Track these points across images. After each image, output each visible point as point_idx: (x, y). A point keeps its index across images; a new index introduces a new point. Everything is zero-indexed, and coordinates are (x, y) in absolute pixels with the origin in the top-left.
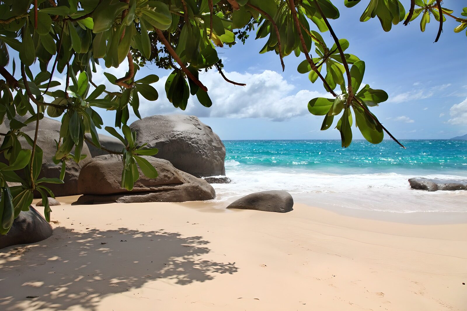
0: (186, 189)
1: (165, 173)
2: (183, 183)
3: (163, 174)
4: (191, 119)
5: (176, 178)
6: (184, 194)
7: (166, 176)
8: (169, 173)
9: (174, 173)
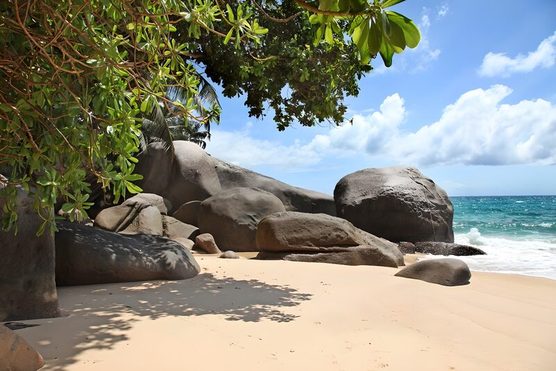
0: (361, 252)
1: (338, 233)
2: (358, 245)
3: (335, 233)
4: (409, 171)
5: (350, 239)
6: (358, 257)
7: (338, 236)
8: (343, 233)
9: (349, 233)
